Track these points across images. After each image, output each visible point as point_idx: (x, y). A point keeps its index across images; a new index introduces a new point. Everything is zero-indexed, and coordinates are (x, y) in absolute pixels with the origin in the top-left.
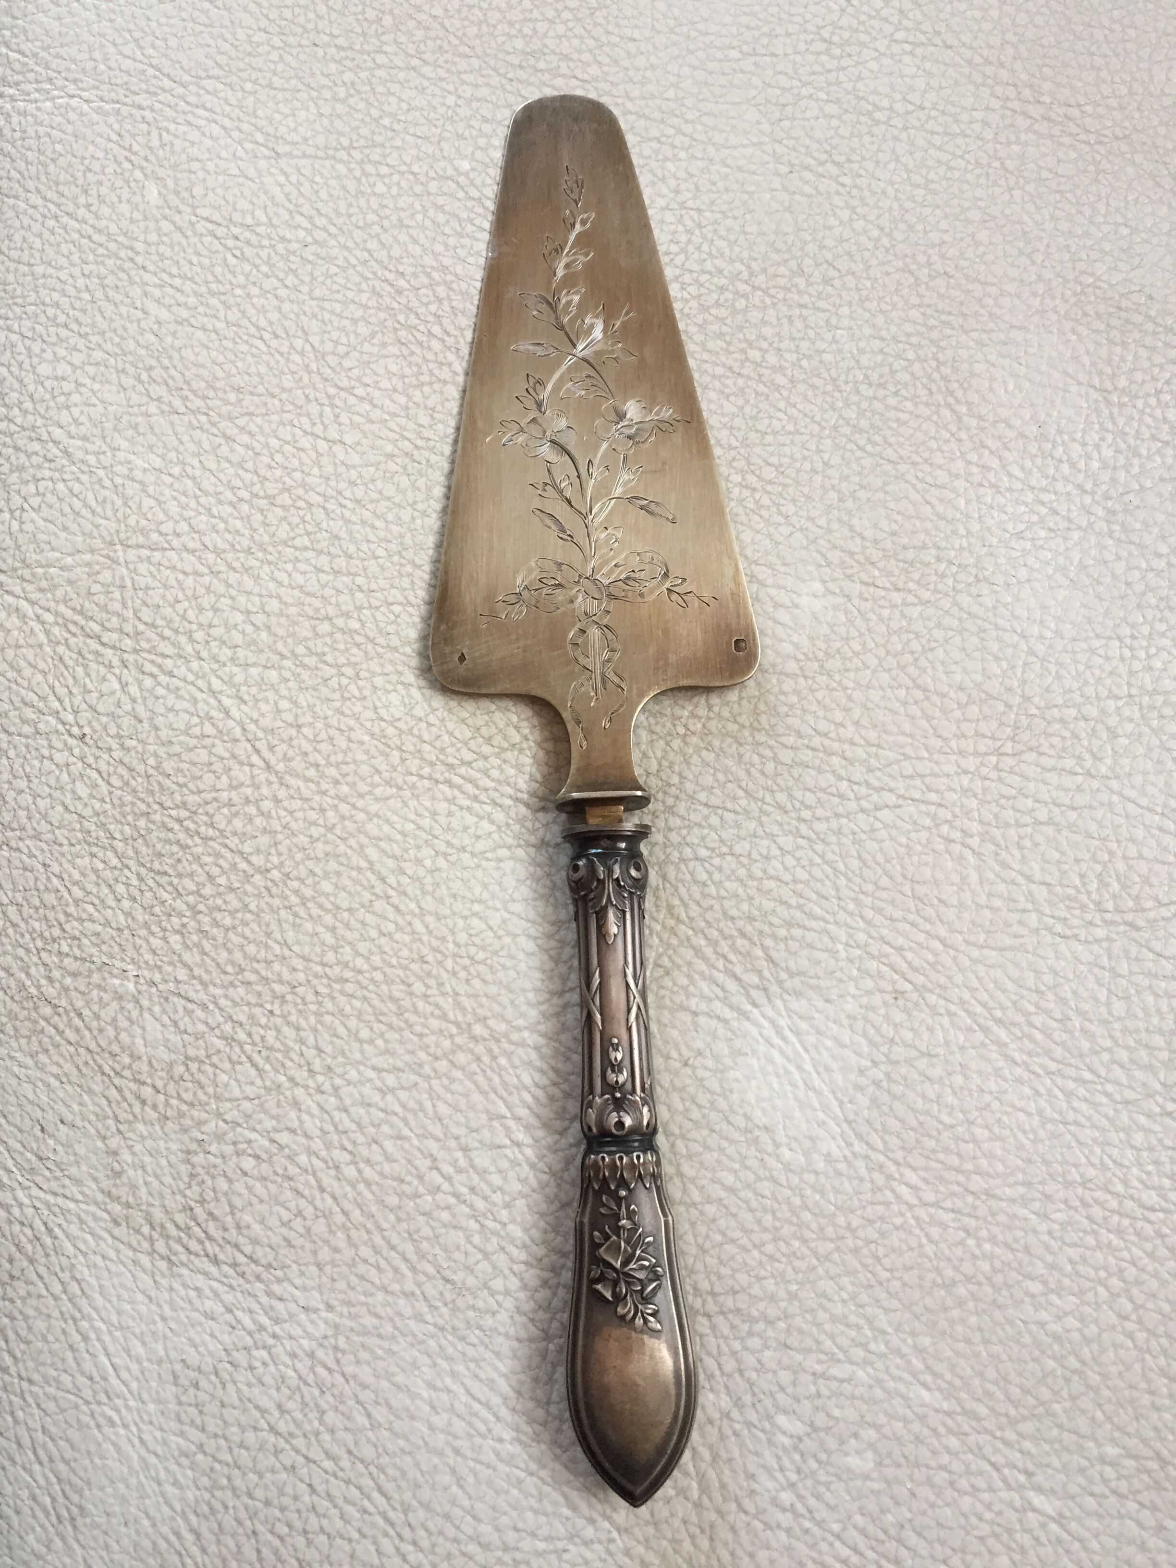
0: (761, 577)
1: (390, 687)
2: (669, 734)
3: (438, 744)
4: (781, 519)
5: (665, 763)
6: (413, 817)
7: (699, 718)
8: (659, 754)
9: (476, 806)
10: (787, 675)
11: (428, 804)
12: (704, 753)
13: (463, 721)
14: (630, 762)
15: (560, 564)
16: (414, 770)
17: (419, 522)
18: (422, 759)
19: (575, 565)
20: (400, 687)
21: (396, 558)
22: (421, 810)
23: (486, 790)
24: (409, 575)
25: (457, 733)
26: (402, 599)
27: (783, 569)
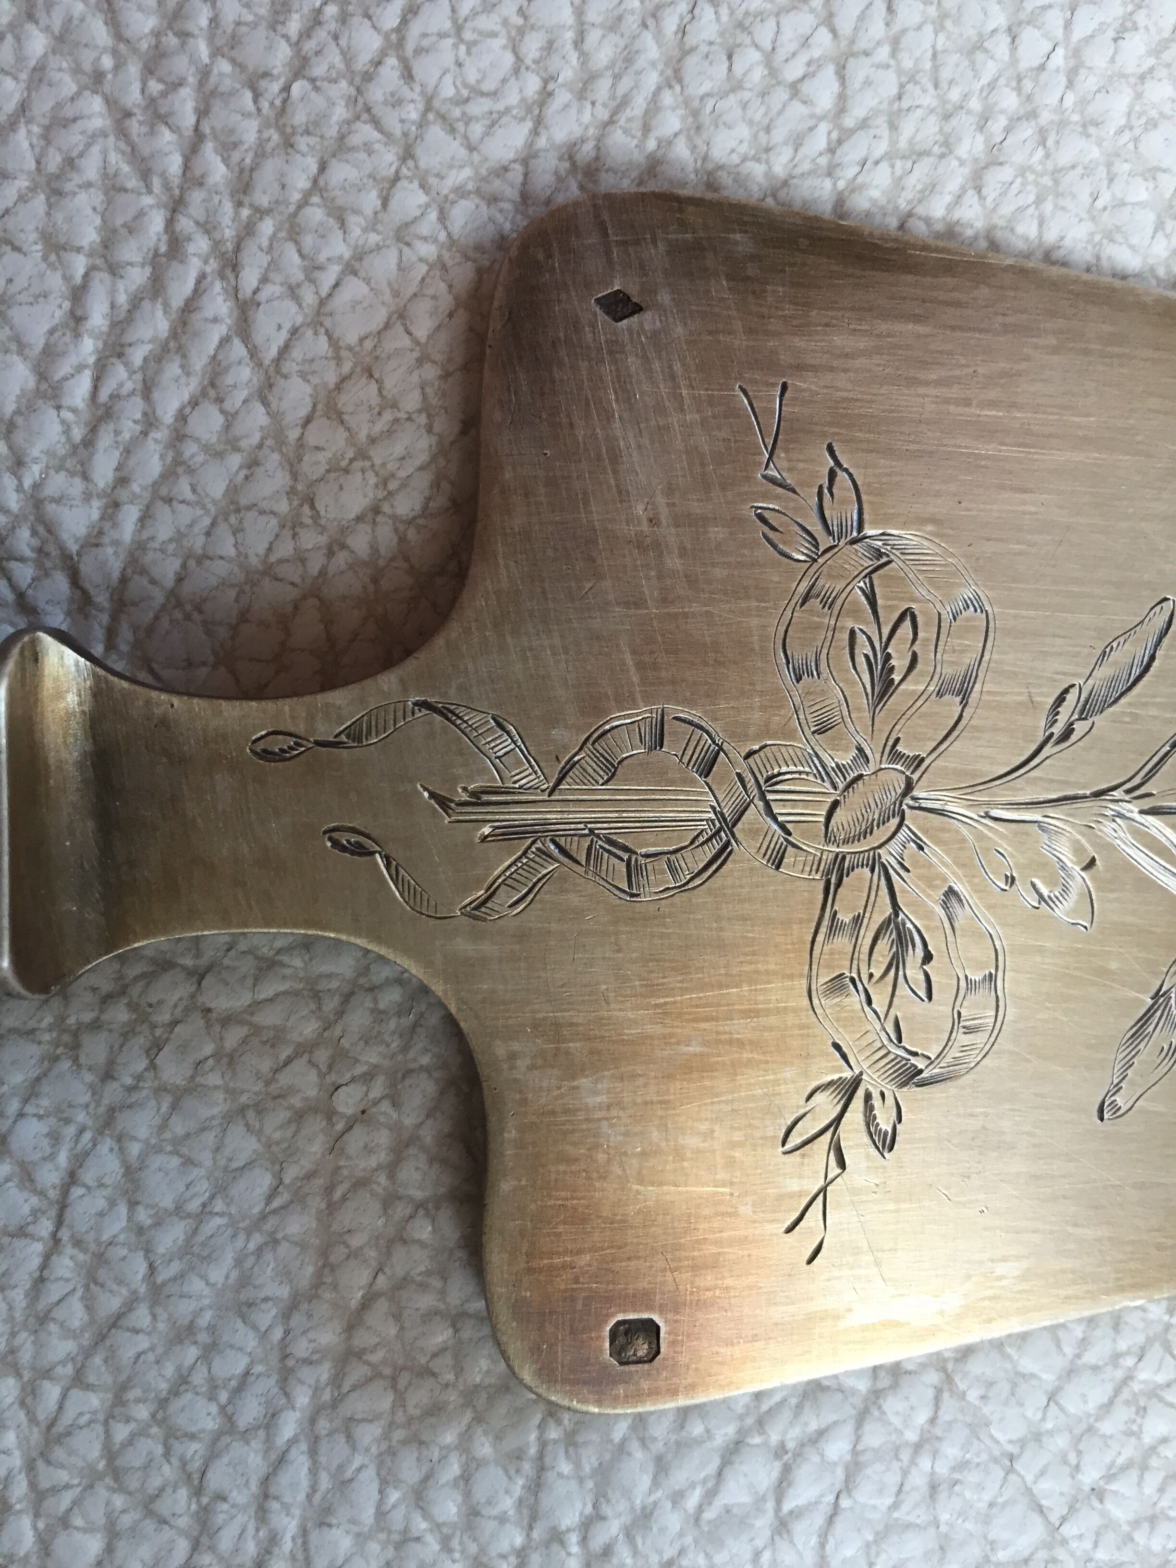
0: (893, 1405)
1: (532, 46)
2: (340, 1056)
3: (315, 214)
4: (1090, 1476)
5: (234, 1036)
6: (43, 106)
7: (392, 1168)
8: (269, 1018)
9: (88, 348)
10: (536, 1486)
11: (91, 168)
12: (264, 1181)
13: (401, 315)
14: (191, 918)
15: (964, 694)
16: (220, 118)
17: (1140, 192)
18: (261, 153)
19: (958, 746)
20: (532, 84)
21: (1009, 101)
22: (73, 139)
23: (147, 390)
24: (948, 146)
25: (354, 289)
26: (857, 112)
27: (918, 1480)
